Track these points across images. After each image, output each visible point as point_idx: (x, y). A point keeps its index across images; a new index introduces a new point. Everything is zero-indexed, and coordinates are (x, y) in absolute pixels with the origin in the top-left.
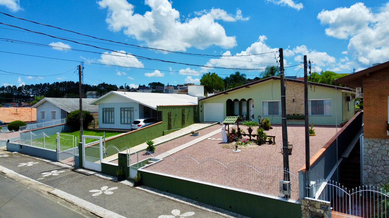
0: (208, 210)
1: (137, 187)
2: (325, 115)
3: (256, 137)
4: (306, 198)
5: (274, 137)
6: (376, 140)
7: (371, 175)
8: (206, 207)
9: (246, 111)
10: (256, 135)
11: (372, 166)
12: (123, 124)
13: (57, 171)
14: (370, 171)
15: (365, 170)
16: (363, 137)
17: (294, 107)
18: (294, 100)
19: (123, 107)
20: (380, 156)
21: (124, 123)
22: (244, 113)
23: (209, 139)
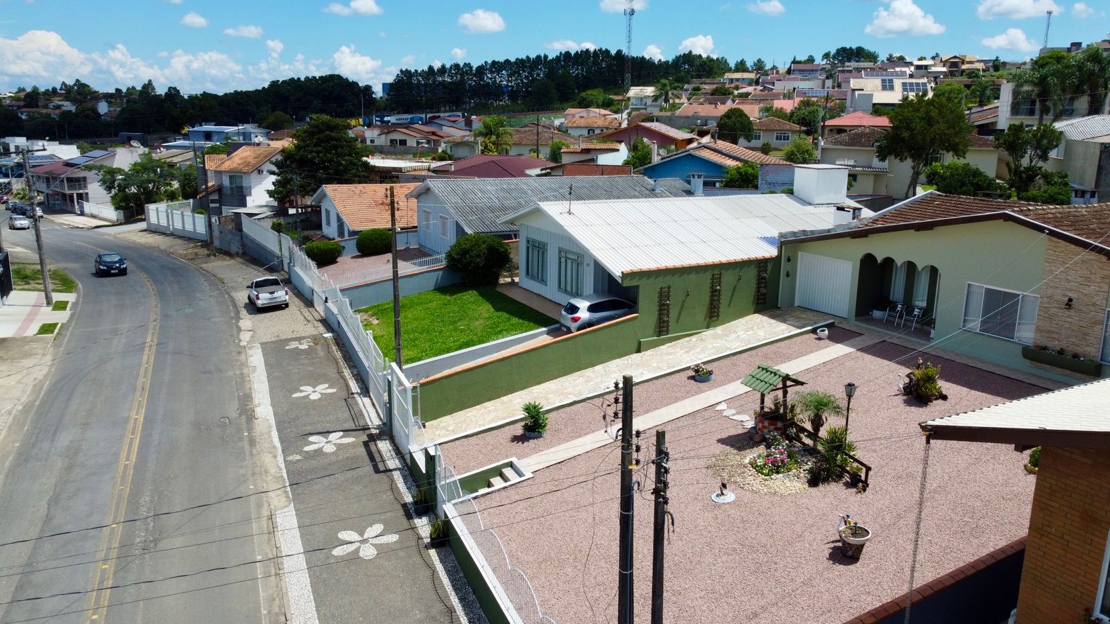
1: (432, 551)
5: (868, 469)
12: (561, 289)
13: (342, 433)
17: (1067, 325)
18: (1070, 300)
19: (564, 248)
21: (566, 291)
23: (722, 407)
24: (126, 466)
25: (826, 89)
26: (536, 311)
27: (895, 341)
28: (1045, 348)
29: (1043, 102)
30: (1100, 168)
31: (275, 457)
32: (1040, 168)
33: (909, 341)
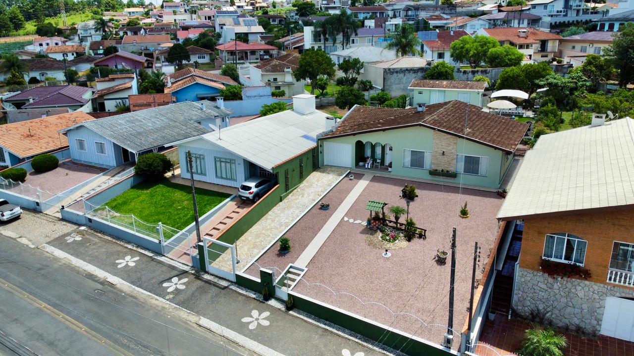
0: (375, 348)
1: (291, 312)
2: (479, 175)
3: (404, 226)
4: (467, 352)
5: (425, 231)
6: (530, 271)
7: (521, 299)
8: (372, 344)
9: (381, 152)
10: (404, 225)
11: (523, 292)
12: (219, 178)
13: (178, 278)
14: (520, 295)
15: (516, 294)
16: (518, 265)
17: (443, 161)
18: (444, 152)
19: (219, 156)
20: (531, 285)
21: (222, 178)
22: (378, 156)
23: (346, 219)
24: (85, 331)
25: (193, 20)
26: (210, 190)
27: (378, 175)
28: (437, 170)
29: (325, 36)
30: (384, 79)
31: (157, 300)
32: (357, 78)
33: (383, 174)
